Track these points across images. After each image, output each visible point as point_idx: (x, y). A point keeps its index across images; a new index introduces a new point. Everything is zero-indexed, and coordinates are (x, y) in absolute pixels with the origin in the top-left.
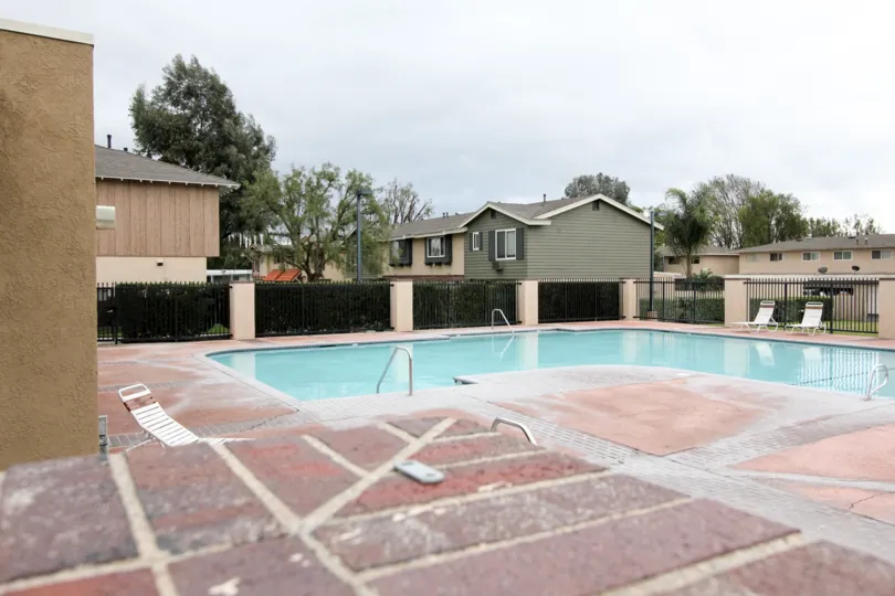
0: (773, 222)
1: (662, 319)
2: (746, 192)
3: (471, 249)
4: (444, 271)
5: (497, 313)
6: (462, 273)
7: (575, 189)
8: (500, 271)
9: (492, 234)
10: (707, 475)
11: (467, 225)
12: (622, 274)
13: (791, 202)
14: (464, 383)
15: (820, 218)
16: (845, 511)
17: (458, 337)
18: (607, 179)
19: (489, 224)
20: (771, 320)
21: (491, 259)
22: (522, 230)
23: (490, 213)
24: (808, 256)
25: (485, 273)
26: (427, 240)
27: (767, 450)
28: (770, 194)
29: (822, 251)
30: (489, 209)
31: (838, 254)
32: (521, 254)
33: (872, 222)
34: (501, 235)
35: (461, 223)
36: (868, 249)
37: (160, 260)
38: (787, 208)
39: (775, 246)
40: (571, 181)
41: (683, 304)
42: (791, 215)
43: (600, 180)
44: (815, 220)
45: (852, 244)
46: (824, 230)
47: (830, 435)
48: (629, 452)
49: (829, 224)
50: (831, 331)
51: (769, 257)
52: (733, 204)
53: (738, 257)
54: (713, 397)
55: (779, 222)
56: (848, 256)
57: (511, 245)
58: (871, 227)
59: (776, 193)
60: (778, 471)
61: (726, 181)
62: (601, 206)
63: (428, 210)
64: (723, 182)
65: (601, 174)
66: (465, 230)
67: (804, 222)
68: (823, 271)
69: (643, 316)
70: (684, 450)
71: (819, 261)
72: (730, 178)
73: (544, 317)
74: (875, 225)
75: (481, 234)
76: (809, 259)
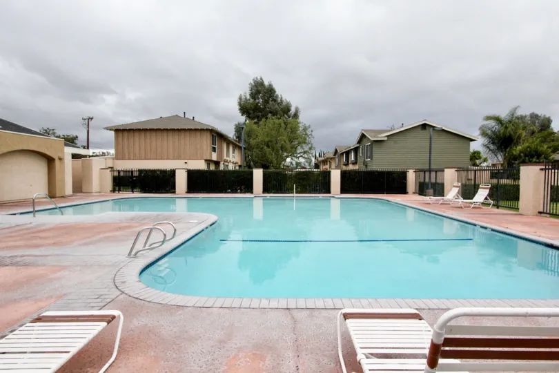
8: (366, 167)
9: (365, 147)
19: (365, 141)
21: (365, 160)
23: (364, 135)
34: (368, 147)
37: (186, 161)
62: (427, 127)
75: (362, 147)
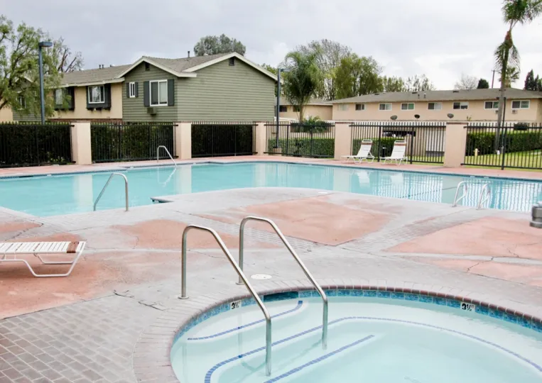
0: (358, 79)
1: (285, 154)
2: (336, 54)
3: (128, 97)
4: (104, 115)
5: (162, 149)
6: (120, 116)
7: (202, 47)
8: (154, 115)
9: (146, 83)
10: (370, 256)
11: (125, 76)
12: (256, 119)
13: (370, 64)
14: (161, 202)
15: (391, 77)
16: (466, 273)
17: (132, 168)
18: (227, 39)
19: (144, 76)
20: (369, 154)
21: (146, 105)
22: (173, 81)
23: (144, 66)
24: (383, 106)
25: (142, 117)
26: (88, 89)
27: (403, 240)
28: (355, 56)
29: (393, 102)
30: (144, 62)
31: (405, 105)
32: (172, 101)
33: (427, 81)
34: (155, 84)
35: (118, 74)
36: (426, 102)
38: (367, 68)
39: (359, 99)
40: (200, 41)
41: (298, 143)
42: (370, 74)
43: (222, 41)
44: (388, 78)
45: (415, 98)
46: (395, 87)
47: (439, 228)
48: (311, 244)
49: (397, 82)
50: (411, 162)
51: (354, 107)
52: (326, 63)
53: (331, 106)
54: (352, 207)
55: (362, 79)
56: (411, 107)
57: (163, 93)
58: (426, 85)
59: (360, 56)
60: (415, 252)
61: (321, 44)
62: (236, 63)
63: (79, 62)
64: (319, 46)
65: (223, 36)
66: (123, 80)
67: (380, 80)
68: (394, 118)
69: (271, 152)
70: (348, 242)
71: (393, 110)
72: (325, 42)
73: (197, 152)
74: (429, 83)
75: (137, 84)
76: (384, 109)
